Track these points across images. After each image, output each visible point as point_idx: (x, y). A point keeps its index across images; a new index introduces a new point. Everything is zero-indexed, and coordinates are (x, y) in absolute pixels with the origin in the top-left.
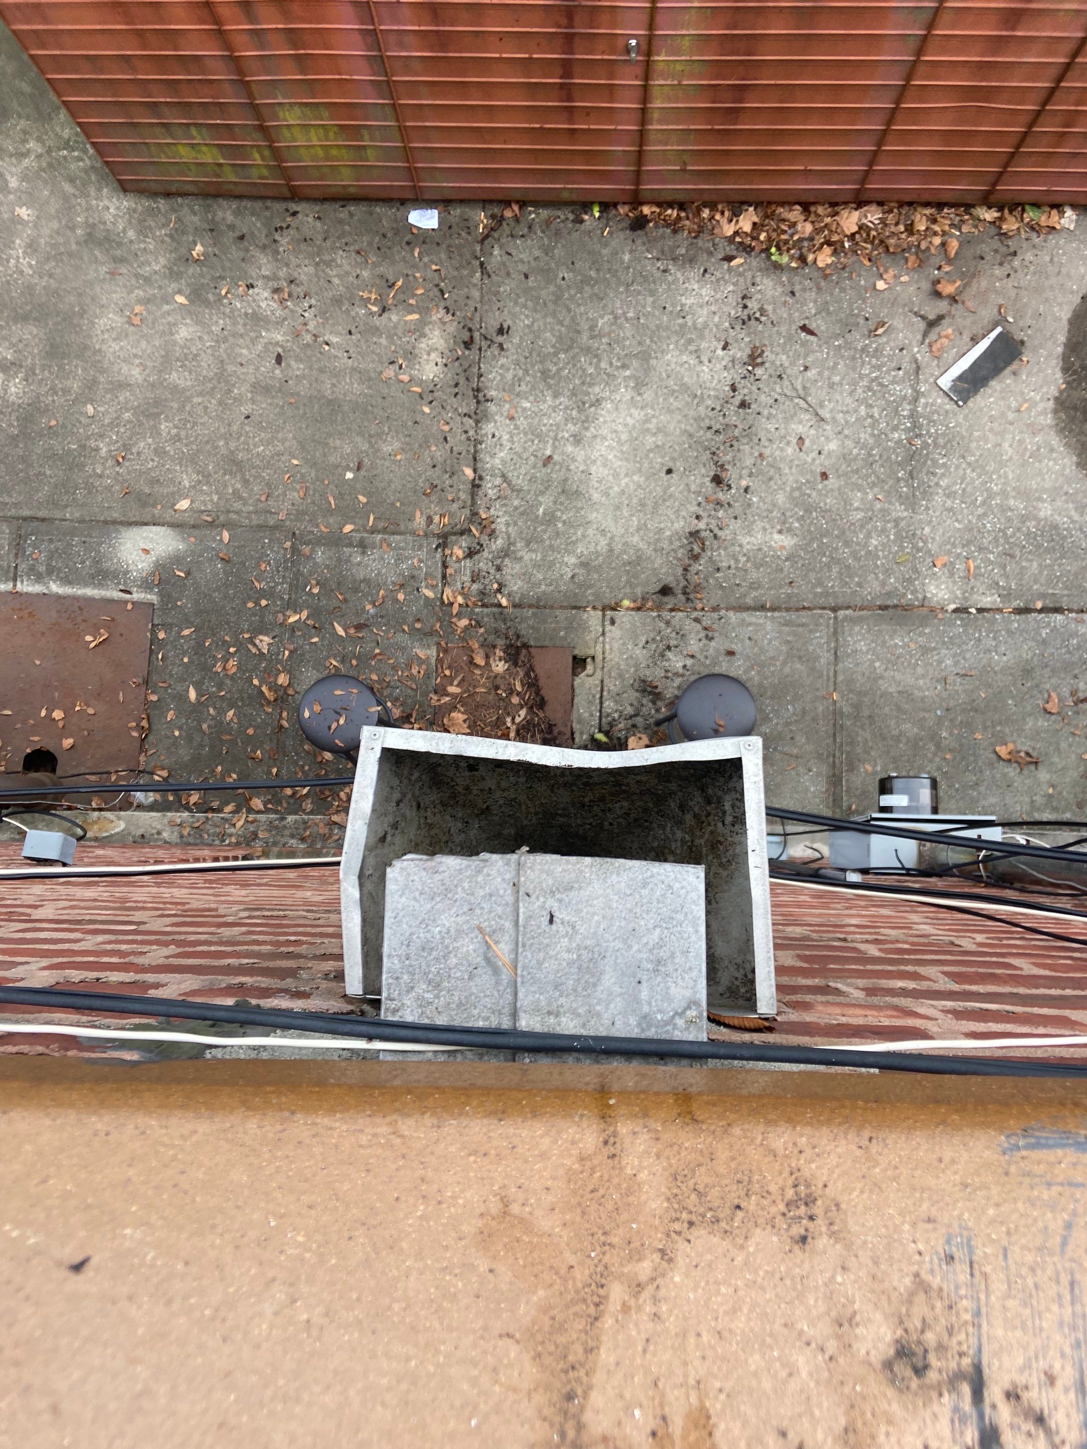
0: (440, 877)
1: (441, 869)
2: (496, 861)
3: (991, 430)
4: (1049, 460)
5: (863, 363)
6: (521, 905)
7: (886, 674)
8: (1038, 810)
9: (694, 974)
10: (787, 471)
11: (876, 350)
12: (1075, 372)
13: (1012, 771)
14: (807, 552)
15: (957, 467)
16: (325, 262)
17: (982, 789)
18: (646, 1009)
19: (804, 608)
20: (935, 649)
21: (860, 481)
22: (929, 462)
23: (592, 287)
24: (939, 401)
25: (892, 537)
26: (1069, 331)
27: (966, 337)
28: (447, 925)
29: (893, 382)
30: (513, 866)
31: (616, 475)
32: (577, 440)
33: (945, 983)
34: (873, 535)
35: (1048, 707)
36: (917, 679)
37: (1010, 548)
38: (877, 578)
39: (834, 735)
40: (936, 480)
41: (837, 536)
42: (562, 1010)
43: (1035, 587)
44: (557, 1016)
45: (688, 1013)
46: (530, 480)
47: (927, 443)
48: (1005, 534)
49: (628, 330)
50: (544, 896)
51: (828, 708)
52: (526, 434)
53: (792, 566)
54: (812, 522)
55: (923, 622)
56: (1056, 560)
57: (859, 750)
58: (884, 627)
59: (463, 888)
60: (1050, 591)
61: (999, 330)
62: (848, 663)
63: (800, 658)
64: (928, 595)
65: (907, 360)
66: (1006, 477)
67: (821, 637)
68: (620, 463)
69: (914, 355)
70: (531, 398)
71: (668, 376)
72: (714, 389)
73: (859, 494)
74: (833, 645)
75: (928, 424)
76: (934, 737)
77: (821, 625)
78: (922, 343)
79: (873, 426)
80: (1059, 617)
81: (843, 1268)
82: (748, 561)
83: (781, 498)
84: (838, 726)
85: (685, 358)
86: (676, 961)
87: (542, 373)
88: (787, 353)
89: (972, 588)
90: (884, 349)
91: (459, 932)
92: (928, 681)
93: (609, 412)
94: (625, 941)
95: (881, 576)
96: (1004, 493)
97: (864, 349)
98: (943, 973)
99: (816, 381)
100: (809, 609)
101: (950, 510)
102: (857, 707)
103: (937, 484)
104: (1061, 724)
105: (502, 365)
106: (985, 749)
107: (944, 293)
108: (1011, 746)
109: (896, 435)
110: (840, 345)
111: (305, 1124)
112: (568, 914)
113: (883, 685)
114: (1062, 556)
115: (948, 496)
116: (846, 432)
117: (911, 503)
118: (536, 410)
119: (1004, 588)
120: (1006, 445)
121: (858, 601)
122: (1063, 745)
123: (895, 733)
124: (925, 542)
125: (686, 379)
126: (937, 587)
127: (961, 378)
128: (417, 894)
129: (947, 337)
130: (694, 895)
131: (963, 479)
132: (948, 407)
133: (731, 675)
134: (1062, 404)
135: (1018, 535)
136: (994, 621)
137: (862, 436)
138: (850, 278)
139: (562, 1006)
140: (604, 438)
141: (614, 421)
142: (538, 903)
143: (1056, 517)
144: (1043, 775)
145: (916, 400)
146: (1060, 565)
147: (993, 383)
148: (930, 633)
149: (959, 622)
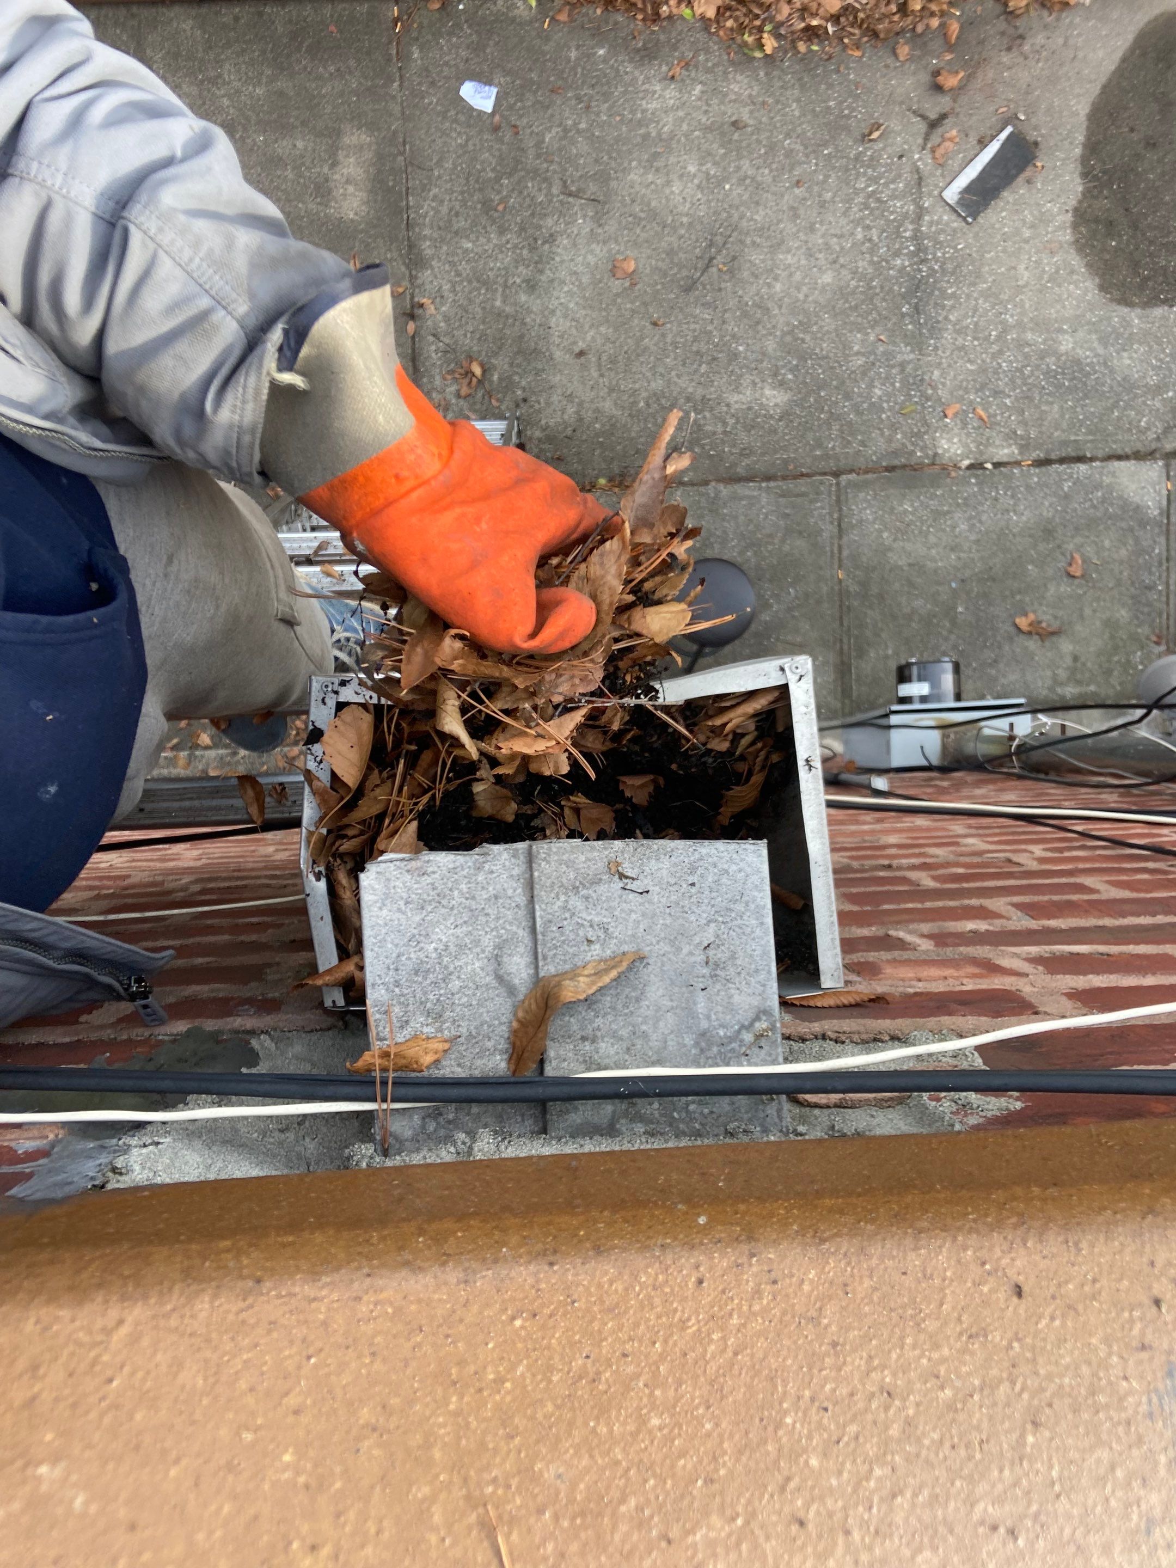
0: (429, 880)
1: (430, 869)
2: (500, 854)
3: (1004, 251)
4: (1070, 283)
5: (858, 174)
6: (537, 907)
7: (895, 545)
8: (1061, 684)
9: (762, 977)
10: (776, 311)
11: (872, 158)
12: (1095, 178)
13: (1032, 644)
14: (803, 408)
15: (968, 296)
16: (209, 80)
17: (1001, 666)
18: (704, 1024)
19: (802, 475)
20: (948, 512)
21: (860, 320)
22: (937, 293)
23: (535, 92)
24: (945, 218)
25: (897, 385)
26: (1088, 128)
27: (973, 140)
28: (444, 940)
29: (893, 197)
30: (522, 857)
31: (580, 328)
32: (531, 286)
33: (1019, 920)
34: (876, 383)
35: (1072, 570)
36: (929, 549)
37: (1029, 390)
38: (882, 434)
39: (841, 618)
40: (944, 313)
41: (836, 388)
42: (599, 1034)
43: (1056, 434)
44: (593, 1041)
45: (757, 1025)
46: (480, 339)
47: (933, 269)
48: (1022, 372)
49: (582, 145)
50: (566, 894)
51: (832, 588)
52: (470, 282)
53: (787, 426)
54: (807, 373)
55: (935, 482)
56: (1078, 401)
57: (868, 633)
58: (892, 491)
59: (461, 892)
60: (1073, 438)
61: (1009, 129)
62: (854, 536)
63: (800, 533)
64: (940, 451)
65: (908, 169)
66: (1023, 307)
67: (823, 508)
68: (583, 312)
69: (914, 163)
70: (473, 237)
71: (633, 201)
72: (687, 215)
73: (859, 335)
74: (836, 516)
75: (934, 246)
76: (949, 611)
77: (822, 493)
78: (923, 149)
79: (872, 251)
80: (1083, 467)
81: (1035, 1424)
82: (737, 423)
83: (770, 345)
84: (845, 609)
85: (650, 177)
86: (739, 962)
87: (484, 204)
88: (769, 166)
89: (988, 439)
90: (881, 156)
91: (461, 947)
92: (941, 550)
93: (565, 249)
94: (672, 942)
95: (887, 432)
96: (1020, 325)
97: (857, 158)
98: (1016, 906)
99: (804, 199)
100: (807, 475)
101: (962, 348)
102: (864, 584)
103: (946, 318)
104: (1085, 589)
105: (435, 196)
106: (1003, 622)
107: (946, 87)
108: (1032, 617)
109: (899, 262)
110: (830, 154)
111: (279, 1296)
112: (598, 914)
113: (893, 557)
114: (1086, 396)
115: (958, 332)
116: (842, 260)
117: (917, 343)
118: (479, 250)
119: (1022, 438)
120: (1022, 267)
121: (861, 463)
122: (1087, 612)
123: (907, 610)
124: (934, 388)
125: (653, 204)
126: (950, 440)
127: (968, 190)
128: (402, 903)
129: (951, 140)
130: (755, 879)
131: (975, 310)
132: (955, 225)
133: (725, 558)
134: (1081, 216)
135: (1036, 373)
136: (1010, 477)
137: (860, 264)
138: (837, 71)
139: (599, 1029)
140: (563, 282)
141: (572, 260)
142: (559, 903)
143: (1079, 351)
144: (1066, 646)
145: (919, 217)
146: (1083, 406)
147: (1005, 194)
148: (943, 495)
149: (973, 481)
